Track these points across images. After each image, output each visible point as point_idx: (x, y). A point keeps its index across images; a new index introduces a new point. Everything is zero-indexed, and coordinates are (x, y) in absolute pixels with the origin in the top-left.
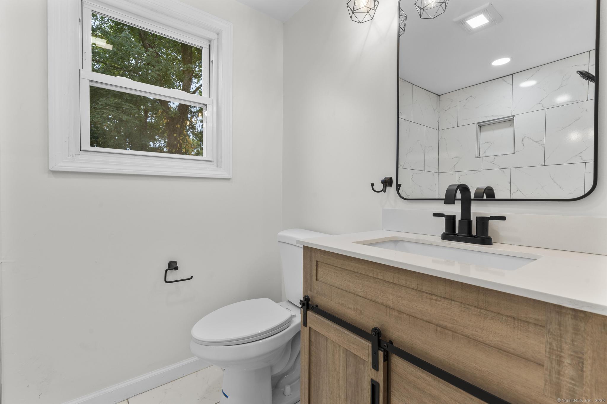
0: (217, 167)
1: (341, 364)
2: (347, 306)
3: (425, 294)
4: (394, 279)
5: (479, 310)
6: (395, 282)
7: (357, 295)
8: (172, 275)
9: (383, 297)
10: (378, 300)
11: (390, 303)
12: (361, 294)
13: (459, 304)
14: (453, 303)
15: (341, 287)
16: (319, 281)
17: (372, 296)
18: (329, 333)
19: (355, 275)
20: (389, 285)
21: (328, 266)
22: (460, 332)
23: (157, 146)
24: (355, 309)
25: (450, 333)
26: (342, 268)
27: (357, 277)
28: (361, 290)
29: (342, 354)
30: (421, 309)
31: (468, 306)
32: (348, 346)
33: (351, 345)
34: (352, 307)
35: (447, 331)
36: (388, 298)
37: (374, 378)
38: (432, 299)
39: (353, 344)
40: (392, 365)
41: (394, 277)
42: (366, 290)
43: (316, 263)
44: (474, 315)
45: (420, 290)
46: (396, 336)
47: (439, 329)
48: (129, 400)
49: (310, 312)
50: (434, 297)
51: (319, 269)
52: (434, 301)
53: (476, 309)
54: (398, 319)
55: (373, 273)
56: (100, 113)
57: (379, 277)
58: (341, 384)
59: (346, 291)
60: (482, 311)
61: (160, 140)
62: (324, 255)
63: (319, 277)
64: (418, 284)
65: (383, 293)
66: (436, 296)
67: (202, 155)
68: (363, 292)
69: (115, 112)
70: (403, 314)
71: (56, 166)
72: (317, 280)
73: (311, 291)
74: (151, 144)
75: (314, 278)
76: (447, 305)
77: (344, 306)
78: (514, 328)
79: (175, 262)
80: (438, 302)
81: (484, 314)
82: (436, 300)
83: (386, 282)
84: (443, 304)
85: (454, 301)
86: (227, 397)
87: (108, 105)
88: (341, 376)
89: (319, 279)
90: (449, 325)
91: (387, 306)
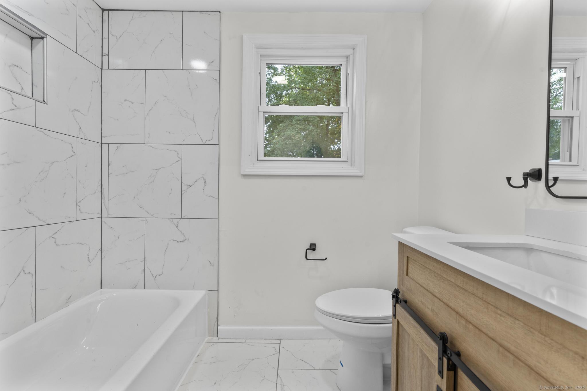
0: (351, 166)
1: (418, 364)
2: (427, 306)
3: (490, 306)
4: (463, 284)
5: (543, 337)
6: (464, 288)
7: (435, 296)
8: (311, 255)
9: (455, 302)
10: (451, 304)
11: (460, 310)
12: (438, 295)
13: (522, 324)
14: (517, 322)
15: (424, 286)
16: (408, 276)
17: (446, 299)
18: (409, 328)
19: (435, 275)
20: (461, 290)
21: (415, 262)
22: (523, 359)
23: (336, 148)
24: (432, 310)
25: (511, 357)
26: (425, 266)
27: (436, 277)
28: (438, 292)
29: (419, 353)
30: (487, 322)
31: (532, 330)
32: (422, 345)
33: (424, 344)
34: (431, 308)
35: (508, 354)
36: (459, 304)
37: (440, 385)
38: (497, 313)
39: (426, 344)
40: (458, 378)
41: (463, 282)
42: (442, 292)
43: (406, 258)
44: (538, 342)
45: (485, 300)
46: (463, 347)
47: (501, 349)
48: (281, 340)
49: (399, 305)
50: (499, 312)
51: (409, 265)
52: (499, 316)
53: (540, 335)
54: (465, 329)
55: (447, 275)
56: (294, 128)
57: (452, 280)
58: (418, 383)
59: (427, 290)
60: (547, 339)
61: (338, 143)
62: (412, 251)
63: (409, 273)
64: (483, 293)
65: (455, 297)
66: (501, 310)
67: (340, 157)
68: (440, 294)
69: (304, 126)
70: (469, 324)
71: (244, 171)
72: (407, 275)
73: (403, 285)
74: (332, 147)
75: (405, 273)
76: (511, 323)
77: (425, 305)
78: (583, 370)
79: (315, 245)
80: (503, 318)
81: (549, 344)
82: (501, 315)
83: (458, 286)
84: (507, 321)
85: (518, 320)
86: (342, 365)
87: (299, 120)
88: (418, 375)
89: (409, 275)
90: (512, 348)
91: (458, 313)
